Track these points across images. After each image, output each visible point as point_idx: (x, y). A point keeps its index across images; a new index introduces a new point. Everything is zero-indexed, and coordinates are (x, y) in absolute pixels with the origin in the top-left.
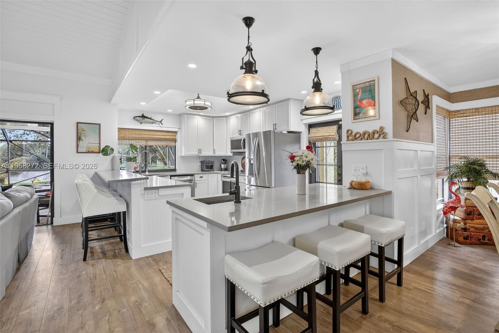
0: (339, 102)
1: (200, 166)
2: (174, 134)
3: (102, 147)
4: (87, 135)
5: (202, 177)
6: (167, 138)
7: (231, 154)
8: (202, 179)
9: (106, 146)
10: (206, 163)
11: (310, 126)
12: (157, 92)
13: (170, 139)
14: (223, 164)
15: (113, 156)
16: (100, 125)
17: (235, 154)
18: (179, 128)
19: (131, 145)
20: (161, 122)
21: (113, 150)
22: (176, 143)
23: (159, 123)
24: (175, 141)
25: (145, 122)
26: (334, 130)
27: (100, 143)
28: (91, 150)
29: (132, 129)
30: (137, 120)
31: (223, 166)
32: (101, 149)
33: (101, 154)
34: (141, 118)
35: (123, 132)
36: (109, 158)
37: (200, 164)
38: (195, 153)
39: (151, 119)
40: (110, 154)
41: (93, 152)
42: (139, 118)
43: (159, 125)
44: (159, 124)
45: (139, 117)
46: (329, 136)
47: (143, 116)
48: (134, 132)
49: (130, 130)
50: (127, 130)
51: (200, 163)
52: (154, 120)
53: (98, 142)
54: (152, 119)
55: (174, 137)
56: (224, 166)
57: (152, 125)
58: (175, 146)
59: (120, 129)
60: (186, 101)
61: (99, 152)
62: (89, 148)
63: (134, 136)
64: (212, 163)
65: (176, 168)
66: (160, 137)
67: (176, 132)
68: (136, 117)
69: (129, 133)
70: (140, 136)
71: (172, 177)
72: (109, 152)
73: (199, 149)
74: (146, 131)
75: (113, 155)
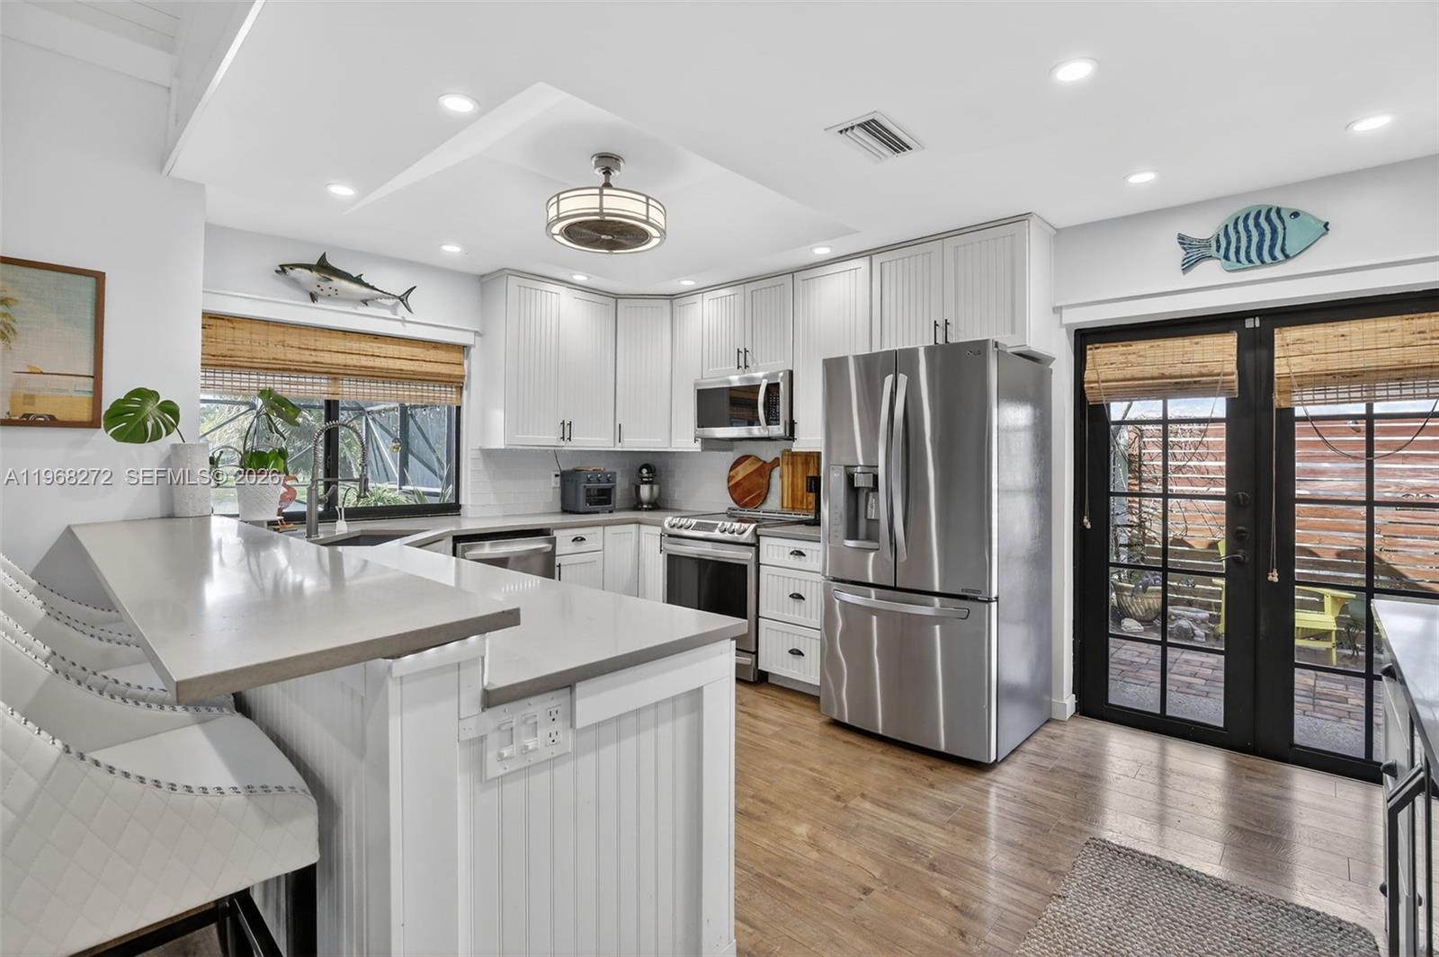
0: (1274, 231)
1: (558, 491)
2: (454, 357)
3: (113, 392)
4: (15, 326)
5: (583, 539)
6: (427, 374)
7: (697, 447)
8: (583, 547)
9: (139, 393)
10: (589, 481)
11: (1082, 335)
12: (458, 104)
13: (439, 374)
14: (646, 483)
15: (174, 447)
16: (99, 278)
17: (710, 444)
18: (476, 333)
19: (266, 394)
20: (403, 299)
21: (175, 414)
22: (465, 393)
23: (396, 304)
24: (458, 384)
25: (332, 292)
26: (1223, 351)
27: (97, 377)
28: (41, 409)
29: (267, 322)
30: (296, 283)
31: (645, 491)
32: (106, 406)
33: (102, 437)
34: (315, 275)
35: (221, 331)
36: (148, 455)
37: (556, 483)
38: (550, 438)
39: (358, 280)
40: (157, 436)
41: (52, 422)
42: (307, 272)
43: (395, 314)
44: (393, 309)
45: (309, 267)
46: (1203, 375)
47: (323, 267)
48: (277, 335)
49: (256, 326)
50: (247, 325)
51: (559, 478)
52: (373, 288)
53: (86, 367)
54: (367, 286)
55: (456, 370)
56: (652, 489)
57: (363, 309)
58: (459, 409)
59: (210, 318)
60: (558, 195)
61: (93, 424)
62: (30, 399)
63: (279, 352)
64: (609, 481)
65: (462, 502)
66: (398, 365)
67: (463, 349)
68: (293, 266)
69: (254, 337)
70: (307, 356)
71: (460, 546)
72: (149, 425)
73: (563, 423)
74: (334, 334)
75: (174, 438)
